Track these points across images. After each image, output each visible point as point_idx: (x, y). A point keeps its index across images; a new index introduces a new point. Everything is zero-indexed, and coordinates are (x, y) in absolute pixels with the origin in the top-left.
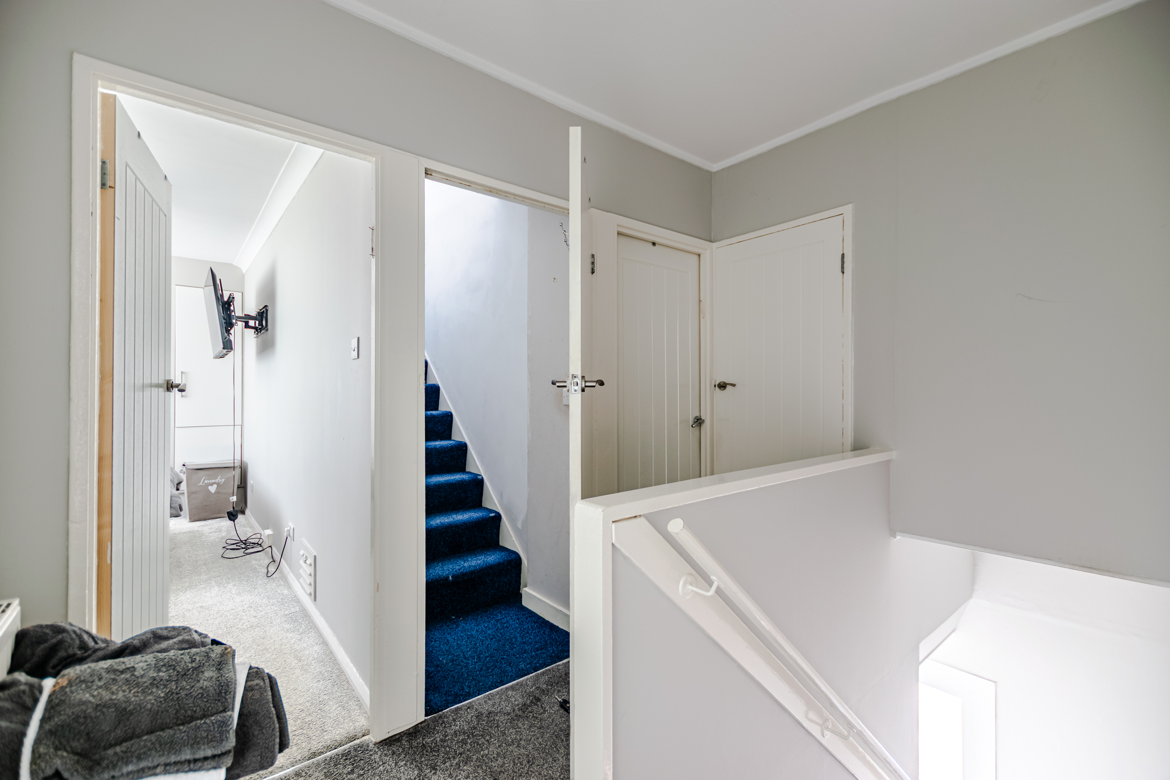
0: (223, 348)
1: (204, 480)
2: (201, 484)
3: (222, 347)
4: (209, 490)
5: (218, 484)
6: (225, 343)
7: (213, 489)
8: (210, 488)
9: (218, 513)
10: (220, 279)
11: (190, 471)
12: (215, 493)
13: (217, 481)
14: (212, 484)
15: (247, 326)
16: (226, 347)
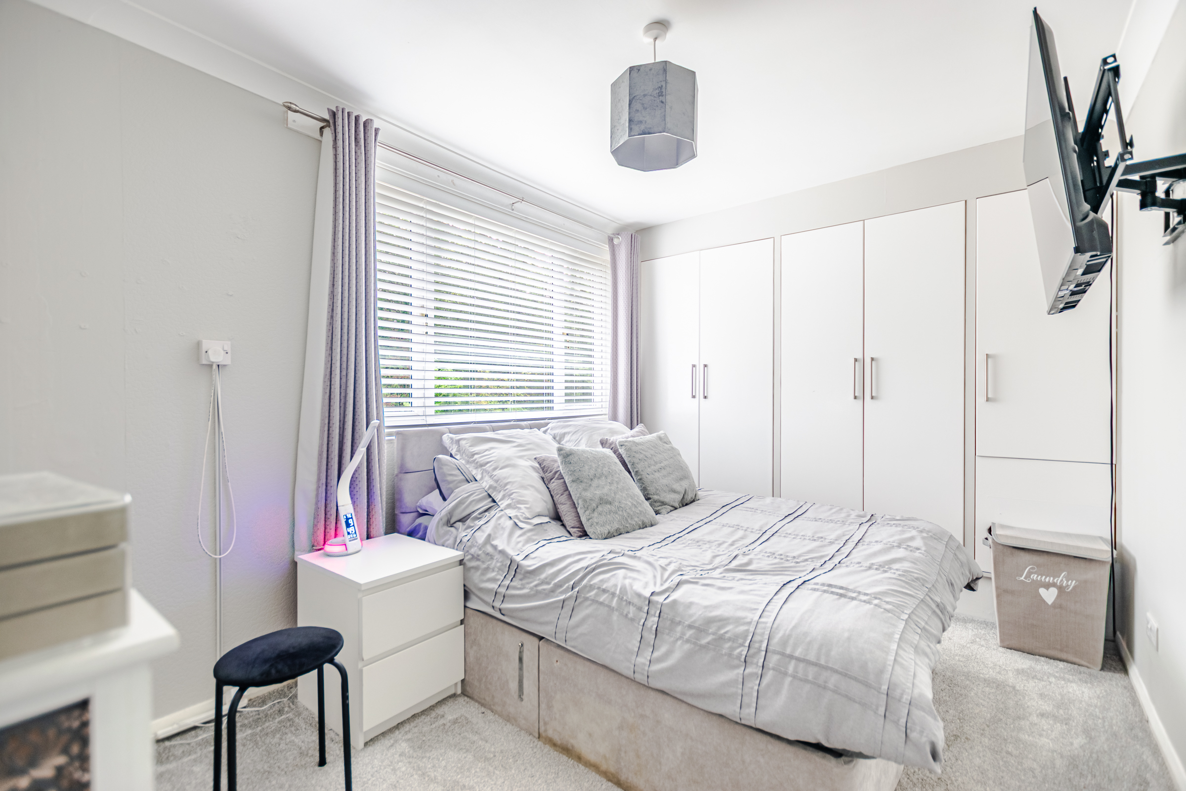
0: (1077, 250)
1: (1030, 573)
2: (1022, 578)
3: (1073, 245)
4: (1040, 596)
5: (1061, 589)
6: (1084, 232)
7: (1049, 596)
8: (1042, 591)
9: (1061, 650)
10: (1066, 79)
11: (1001, 547)
12: (1054, 605)
13: (1058, 581)
14: (1047, 586)
15: (1149, 200)
16: (1087, 245)
